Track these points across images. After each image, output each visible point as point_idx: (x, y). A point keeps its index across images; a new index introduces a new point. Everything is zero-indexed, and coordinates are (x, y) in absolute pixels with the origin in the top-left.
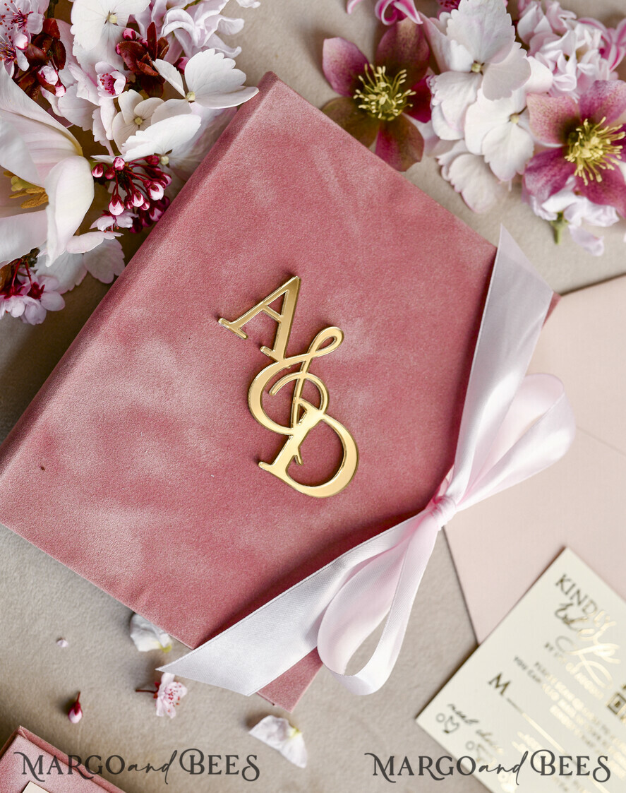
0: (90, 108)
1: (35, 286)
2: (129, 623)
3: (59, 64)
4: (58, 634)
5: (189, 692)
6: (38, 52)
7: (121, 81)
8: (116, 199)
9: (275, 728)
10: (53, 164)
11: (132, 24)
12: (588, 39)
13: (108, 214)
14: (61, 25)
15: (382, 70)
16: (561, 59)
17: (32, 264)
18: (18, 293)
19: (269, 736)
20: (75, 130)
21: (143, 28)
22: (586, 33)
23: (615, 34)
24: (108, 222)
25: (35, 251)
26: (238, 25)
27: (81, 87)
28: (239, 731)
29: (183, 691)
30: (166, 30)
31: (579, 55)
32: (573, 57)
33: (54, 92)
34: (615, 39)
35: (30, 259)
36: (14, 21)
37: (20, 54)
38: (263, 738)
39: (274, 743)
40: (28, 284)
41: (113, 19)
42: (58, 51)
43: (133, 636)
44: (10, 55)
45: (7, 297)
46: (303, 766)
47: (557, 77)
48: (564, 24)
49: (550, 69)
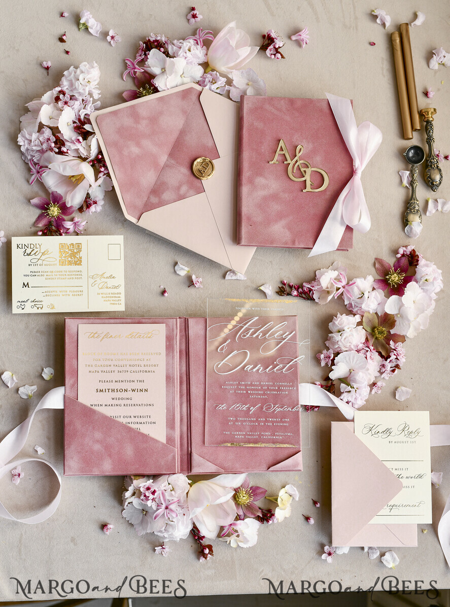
0: (77, 150)
1: (94, 201)
2: (175, 272)
3: (64, 144)
4: (158, 285)
5: (203, 278)
6: (58, 146)
7: (80, 138)
8: (101, 167)
9: (232, 274)
10: (78, 168)
11: (74, 122)
12: (189, 44)
13: (101, 172)
14: (59, 135)
15: (141, 89)
16: (184, 54)
17: (90, 197)
18: (91, 206)
19: (231, 277)
20: (78, 157)
21: (77, 122)
22: (187, 43)
23: (197, 36)
24: (102, 174)
25: (88, 194)
26: (99, 103)
27: (72, 146)
28: (223, 281)
29: (200, 280)
30: (82, 118)
31: (189, 50)
32: (187, 51)
33: (68, 153)
34: (198, 37)
35: (88, 196)
36: (48, 141)
37: (54, 148)
38: (230, 278)
39: (234, 278)
40: (92, 202)
41: (69, 124)
42: (61, 142)
43: (177, 273)
44: (51, 150)
45: (89, 208)
46: (246, 279)
47: (187, 59)
48: (180, 44)
49: (183, 59)
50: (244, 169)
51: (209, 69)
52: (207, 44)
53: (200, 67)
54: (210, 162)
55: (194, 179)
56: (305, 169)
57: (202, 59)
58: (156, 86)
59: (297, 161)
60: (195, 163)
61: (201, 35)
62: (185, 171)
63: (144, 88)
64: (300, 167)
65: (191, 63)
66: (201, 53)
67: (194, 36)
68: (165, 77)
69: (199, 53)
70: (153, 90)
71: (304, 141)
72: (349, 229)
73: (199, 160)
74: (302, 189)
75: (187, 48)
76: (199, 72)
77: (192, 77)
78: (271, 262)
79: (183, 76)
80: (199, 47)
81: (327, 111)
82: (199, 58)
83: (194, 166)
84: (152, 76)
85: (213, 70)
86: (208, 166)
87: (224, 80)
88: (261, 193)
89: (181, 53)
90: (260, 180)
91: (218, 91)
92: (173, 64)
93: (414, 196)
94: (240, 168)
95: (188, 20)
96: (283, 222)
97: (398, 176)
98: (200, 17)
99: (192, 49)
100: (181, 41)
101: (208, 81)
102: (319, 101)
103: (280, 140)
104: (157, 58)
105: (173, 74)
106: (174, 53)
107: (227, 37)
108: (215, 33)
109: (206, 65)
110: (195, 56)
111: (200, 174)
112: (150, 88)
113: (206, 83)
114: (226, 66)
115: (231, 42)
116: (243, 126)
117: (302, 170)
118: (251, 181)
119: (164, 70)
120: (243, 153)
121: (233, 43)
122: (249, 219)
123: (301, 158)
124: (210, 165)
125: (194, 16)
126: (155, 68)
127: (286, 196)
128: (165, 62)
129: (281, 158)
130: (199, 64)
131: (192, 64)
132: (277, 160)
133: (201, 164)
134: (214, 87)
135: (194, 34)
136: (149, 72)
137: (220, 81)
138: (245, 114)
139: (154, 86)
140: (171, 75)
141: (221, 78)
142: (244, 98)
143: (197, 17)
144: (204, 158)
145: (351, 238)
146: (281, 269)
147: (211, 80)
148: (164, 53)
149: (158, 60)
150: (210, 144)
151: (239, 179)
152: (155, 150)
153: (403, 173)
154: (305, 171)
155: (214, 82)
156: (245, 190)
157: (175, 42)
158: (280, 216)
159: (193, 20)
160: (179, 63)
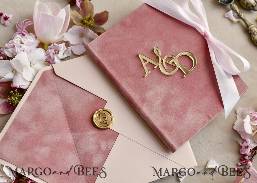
12: (18, 39)
15: (9, 98)
16: (21, 48)
22: (16, 39)
23: (19, 30)
31: (22, 43)
32: (21, 45)
34: (21, 30)
47: (25, 51)
48: (12, 44)
49: (22, 52)
50: (132, 96)
51: (46, 46)
52: (31, 30)
53: (39, 49)
54: (103, 110)
55: (104, 132)
56: (172, 61)
57: (36, 43)
58: (18, 86)
59: (162, 61)
60: (94, 120)
61: (21, 27)
62: (92, 132)
63: (11, 95)
64: (168, 62)
65: (30, 51)
66: (32, 38)
67: (17, 32)
68: (20, 75)
69: (30, 40)
70: (18, 91)
71: (154, 42)
72: (235, 77)
73: (95, 116)
74: (182, 76)
75: (19, 43)
76: (41, 53)
77: (39, 61)
78: (198, 143)
79: (32, 65)
80: (27, 36)
81: (151, 11)
82: (33, 43)
83: (95, 123)
84: (9, 83)
85: (50, 44)
86: (105, 114)
87: (63, 45)
88: (158, 102)
89: (17, 49)
90: (149, 94)
91: (65, 56)
92: (18, 62)
93: (248, 24)
94: (128, 98)
95: (4, 24)
96: (190, 110)
97: (226, 19)
98: (10, 16)
99: (23, 41)
100: (10, 41)
101: (53, 55)
102: (140, 8)
103: (138, 56)
104: (2, 67)
105: (24, 69)
106: (12, 54)
107: (41, 13)
108: (30, 18)
109: (41, 45)
110: (29, 44)
111: (104, 125)
112: (15, 92)
113: (52, 57)
114: (57, 34)
115: (48, 14)
116: (105, 67)
117: (170, 63)
118: (144, 100)
119: (15, 72)
120: (120, 85)
121: (50, 13)
122: (165, 127)
123: (163, 57)
124: (106, 113)
125: (6, 19)
126: (6, 75)
127: (176, 90)
128: (10, 65)
129: (149, 67)
130: (37, 48)
131: (32, 52)
132: (149, 71)
133: (99, 118)
134: (60, 55)
135: (15, 30)
136: (4, 81)
137: (61, 47)
138: (99, 58)
139: (17, 88)
140: (22, 71)
141: (60, 45)
142: (88, 47)
143: (8, 18)
144: (97, 111)
145: (243, 82)
146: (209, 142)
147: (54, 53)
148: (4, 59)
149: (4, 68)
150: (92, 98)
151: (134, 105)
152: (58, 138)
153: (228, 15)
154: (173, 63)
155: (57, 52)
156: (145, 110)
157: (7, 45)
158: (184, 108)
159: (7, 22)
160: (22, 57)
